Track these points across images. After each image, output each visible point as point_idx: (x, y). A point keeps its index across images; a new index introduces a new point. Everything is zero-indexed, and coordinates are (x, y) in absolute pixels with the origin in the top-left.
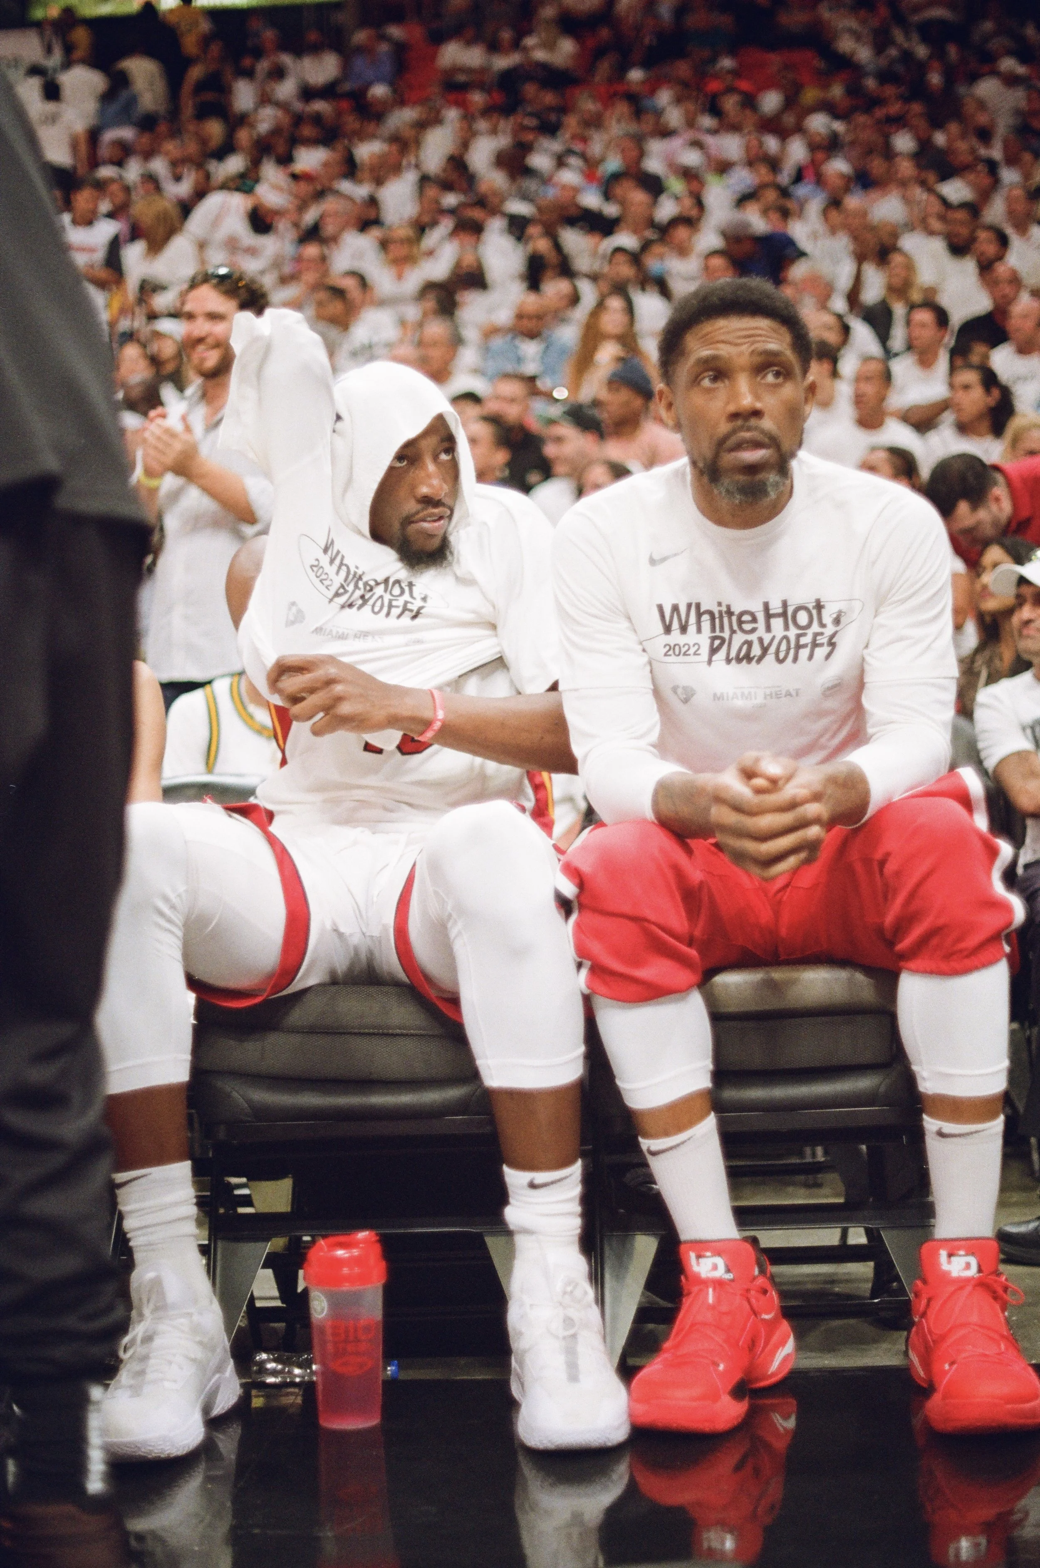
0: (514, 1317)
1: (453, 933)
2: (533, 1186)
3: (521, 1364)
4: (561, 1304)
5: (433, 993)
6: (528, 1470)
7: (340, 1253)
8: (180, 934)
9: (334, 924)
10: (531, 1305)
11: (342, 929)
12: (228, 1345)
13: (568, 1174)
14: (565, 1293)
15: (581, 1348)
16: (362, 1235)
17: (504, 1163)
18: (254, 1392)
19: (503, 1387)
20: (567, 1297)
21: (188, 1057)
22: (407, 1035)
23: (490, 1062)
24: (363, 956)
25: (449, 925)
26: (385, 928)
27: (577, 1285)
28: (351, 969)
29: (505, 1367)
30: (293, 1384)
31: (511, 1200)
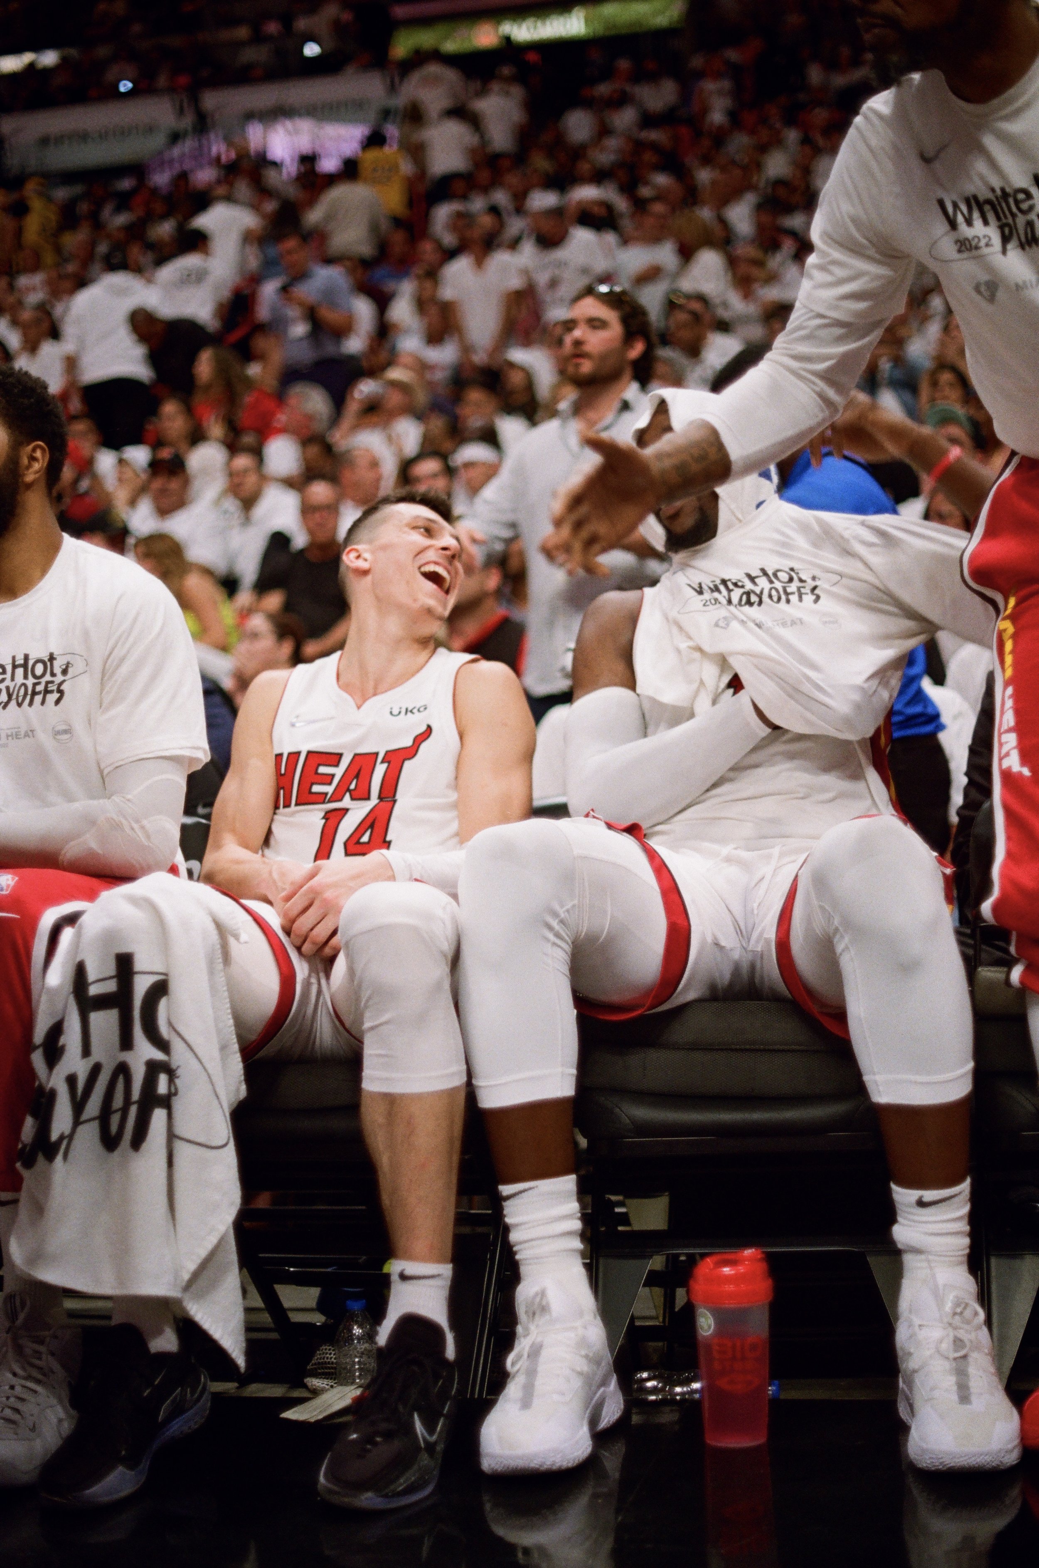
0: (902, 1335)
1: (839, 948)
2: (921, 1204)
3: (910, 1383)
4: (950, 1324)
5: (815, 1009)
6: (917, 1493)
7: (726, 1270)
8: (568, 948)
9: (716, 938)
10: (920, 1326)
11: (723, 943)
12: (611, 1362)
13: (957, 1193)
14: (955, 1314)
15: (972, 1370)
16: (748, 1252)
17: (891, 1180)
18: (634, 1410)
19: (890, 1407)
20: (957, 1317)
21: (574, 1071)
22: (789, 1051)
23: (878, 1078)
24: (745, 970)
25: (835, 940)
26: (767, 941)
27: (967, 1305)
28: (731, 984)
29: (893, 1387)
30: (673, 1402)
31: (899, 1219)
